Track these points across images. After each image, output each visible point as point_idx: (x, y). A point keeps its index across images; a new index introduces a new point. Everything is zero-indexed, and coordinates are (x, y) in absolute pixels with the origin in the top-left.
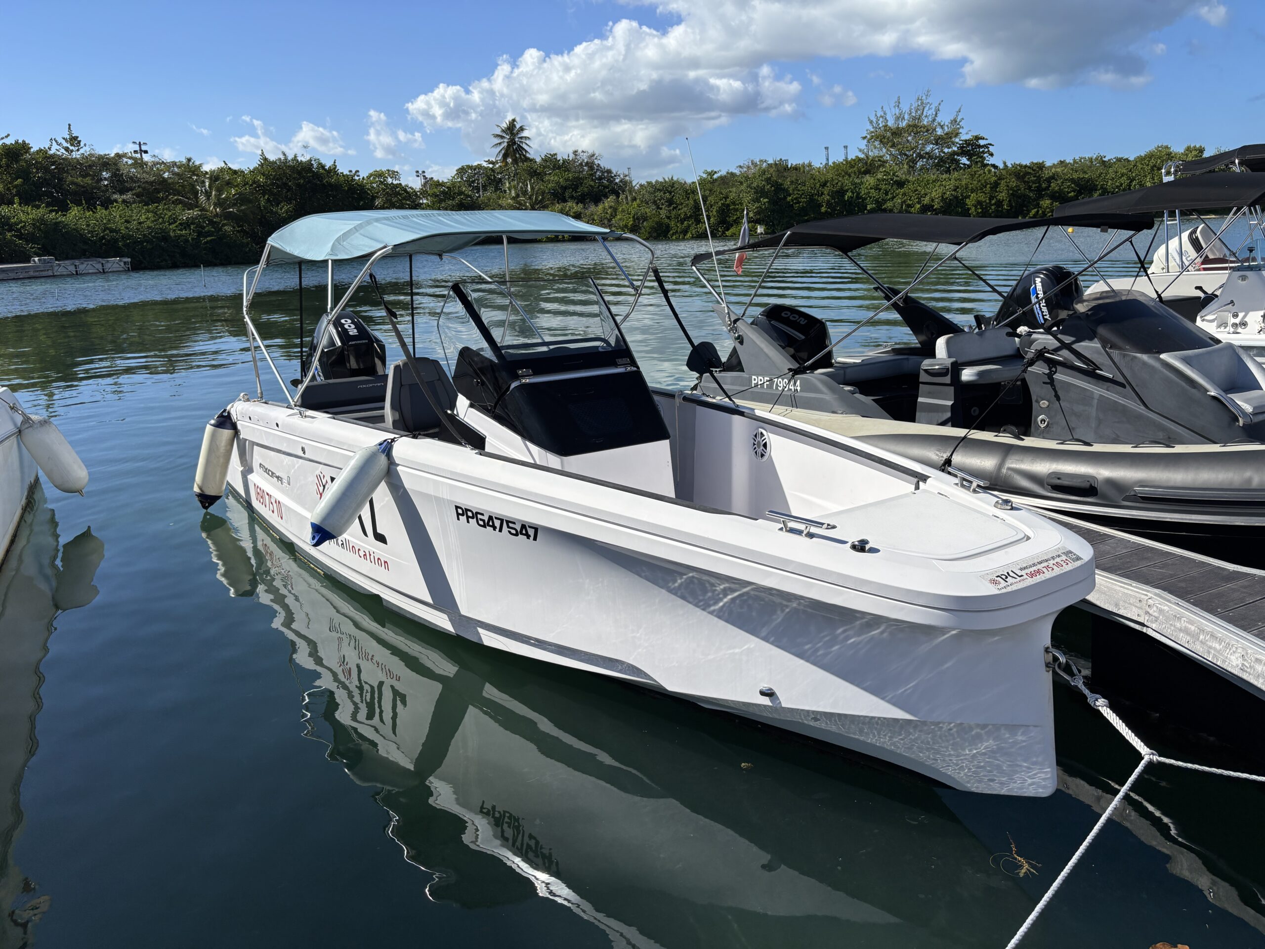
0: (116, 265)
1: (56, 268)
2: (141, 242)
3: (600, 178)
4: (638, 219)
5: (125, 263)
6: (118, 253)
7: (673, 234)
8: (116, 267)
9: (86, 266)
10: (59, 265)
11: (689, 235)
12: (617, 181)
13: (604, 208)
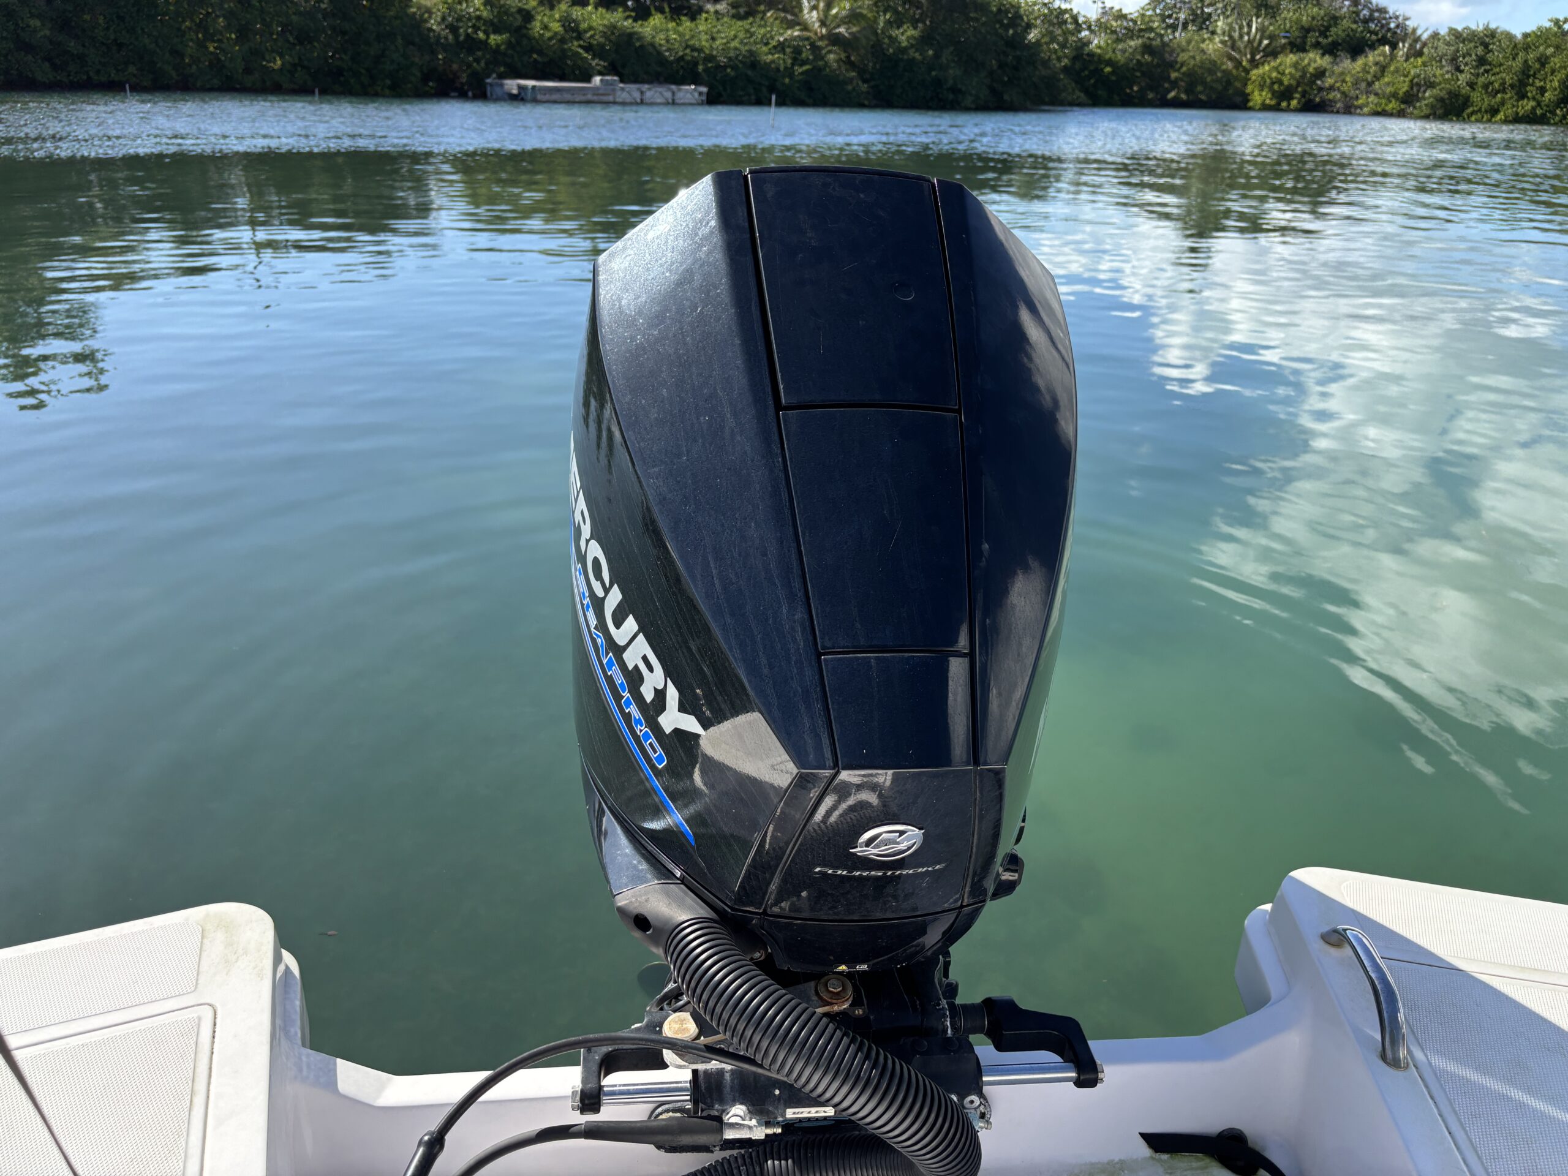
0: (689, 96)
1: (619, 93)
2: (725, 67)
3: (1366, 21)
4: (1418, 84)
5: (700, 94)
6: (696, 80)
7: (1473, 113)
8: (689, 98)
9: (653, 92)
10: (623, 89)
11: (1501, 116)
12: (1392, 25)
13: (1366, 65)
